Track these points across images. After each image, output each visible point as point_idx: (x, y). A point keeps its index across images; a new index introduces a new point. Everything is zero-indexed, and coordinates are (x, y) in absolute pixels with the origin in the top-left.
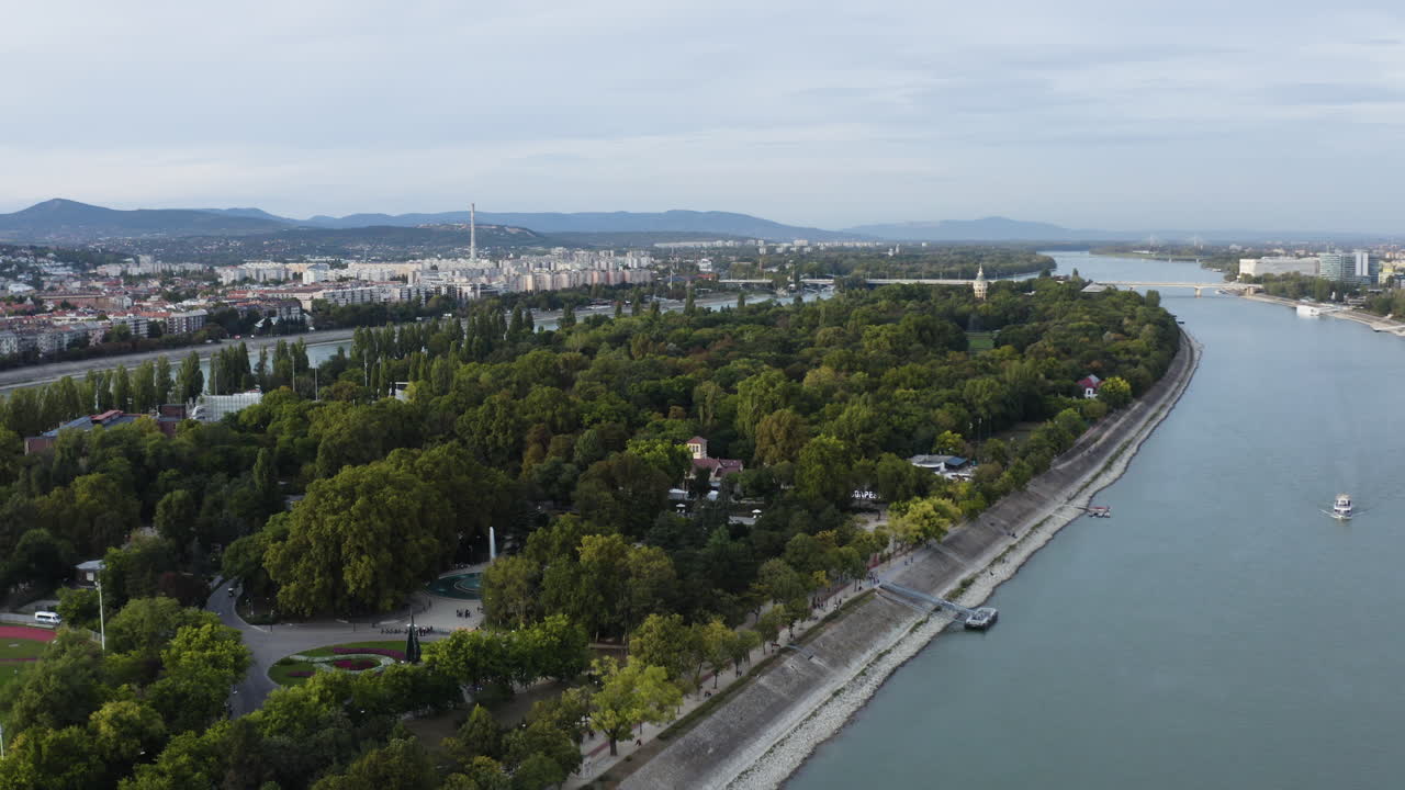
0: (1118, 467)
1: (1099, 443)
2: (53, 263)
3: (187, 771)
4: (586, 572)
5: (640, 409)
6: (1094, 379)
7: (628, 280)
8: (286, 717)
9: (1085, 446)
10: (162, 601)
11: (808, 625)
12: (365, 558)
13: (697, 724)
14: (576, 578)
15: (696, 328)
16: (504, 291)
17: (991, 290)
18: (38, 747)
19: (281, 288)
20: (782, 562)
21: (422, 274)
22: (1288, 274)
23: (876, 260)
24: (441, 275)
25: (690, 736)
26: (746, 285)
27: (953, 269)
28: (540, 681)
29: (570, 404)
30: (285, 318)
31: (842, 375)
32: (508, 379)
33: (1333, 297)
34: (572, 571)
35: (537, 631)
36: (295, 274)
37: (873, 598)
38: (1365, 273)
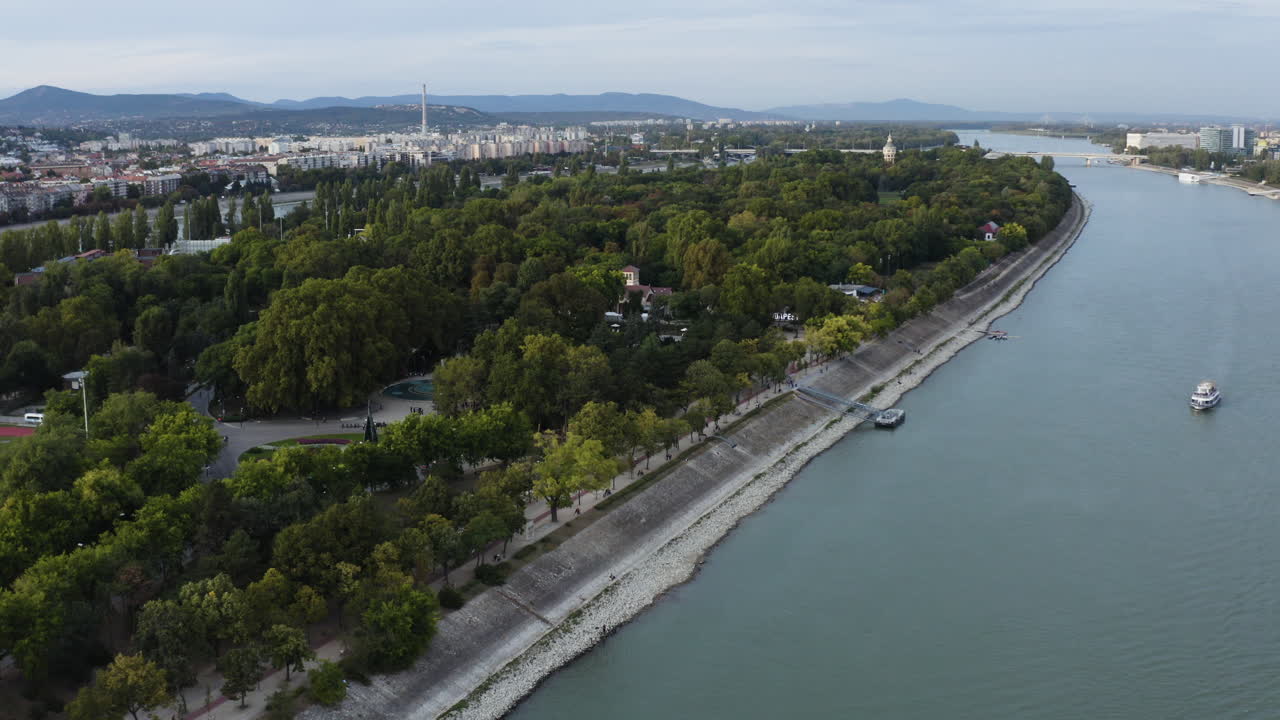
0: (1015, 300)
1: (998, 278)
2: (40, 141)
3: (163, 525)
4: (529, 366)
5: (577, 245)
6: (993, 225)
7: (567, 150)
8: (255, 484)
9: (985, 280)
10: (140, 395)
11: (731, 418)
12: (326, 359)
13: (630, 498)
14: (520, 372)
15: (628, 185)
16: (453, 158)
17: (898, 157)
18: (26, 507)
19: (249, 157)
20: (708, 363)
21: (378, 145)
22: (1171, 146)
23: (794, 134)
24: (394, 146)
25: (623, 507)
26: (675, 155)
27: (865, 141)
28: (487, 462)
29: (513, 241)
30: (252, 181)
31: (763, 219)
32: (457, 220)
33: (1212, 166)
34: (515, 366)
35: (484, 416)
36: (261, 148)
37: (792, 399)
38: (1242, 146)
